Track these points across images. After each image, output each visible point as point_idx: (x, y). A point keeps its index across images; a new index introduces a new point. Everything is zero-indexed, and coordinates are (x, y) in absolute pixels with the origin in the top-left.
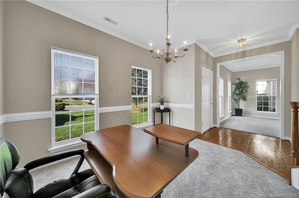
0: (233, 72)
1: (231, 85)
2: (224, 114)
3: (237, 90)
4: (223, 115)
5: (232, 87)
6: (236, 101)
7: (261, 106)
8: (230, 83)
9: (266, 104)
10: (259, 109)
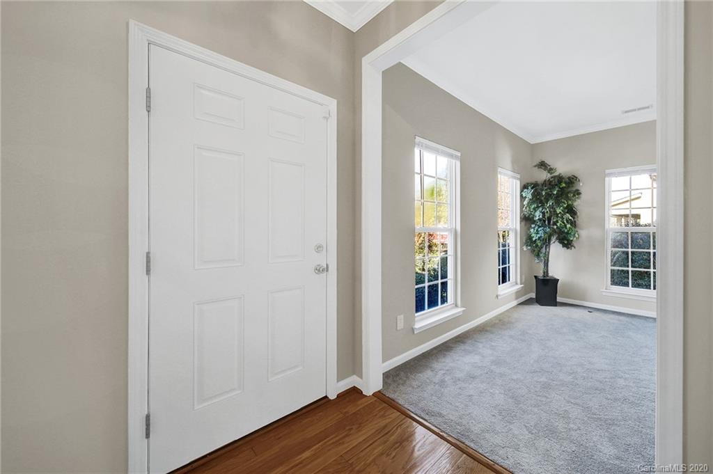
0: (532, 143)
1: (522, 191)
2: (462, 307)
3: (538, 207)
4: (460, 310)
5: (521, 196)
6: (536, 248)
7: (625, 269)
8: (518, 182)
9: (643, 260)
10: (619, 279)
